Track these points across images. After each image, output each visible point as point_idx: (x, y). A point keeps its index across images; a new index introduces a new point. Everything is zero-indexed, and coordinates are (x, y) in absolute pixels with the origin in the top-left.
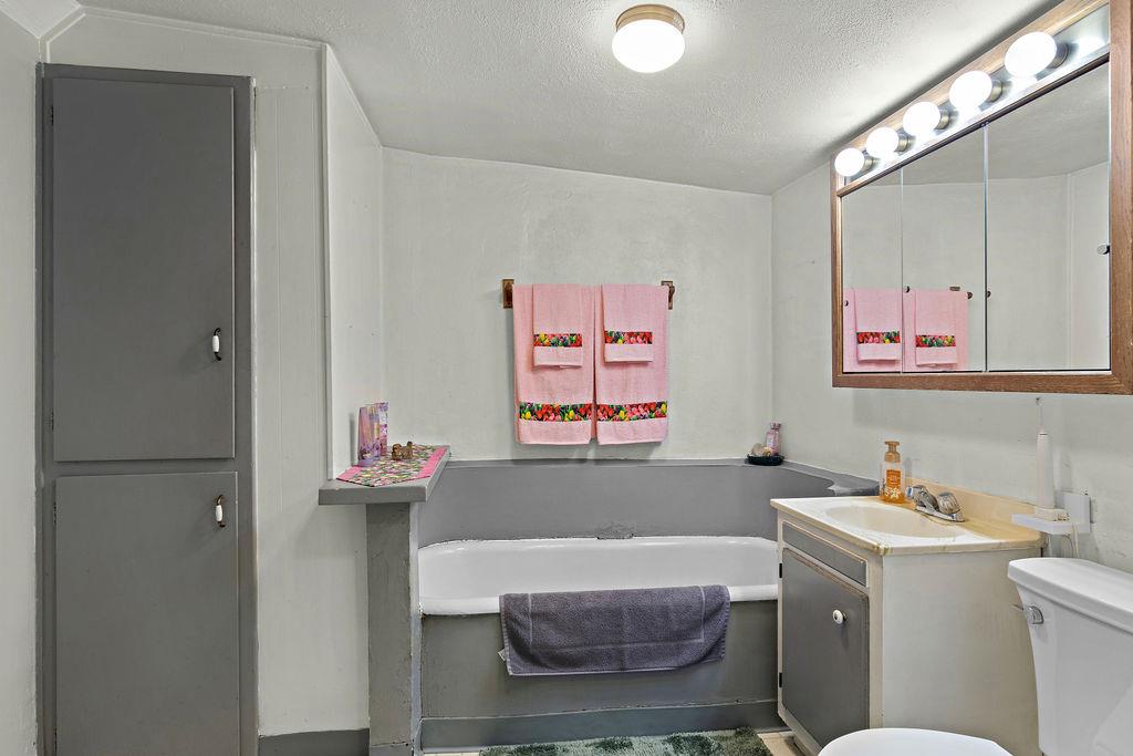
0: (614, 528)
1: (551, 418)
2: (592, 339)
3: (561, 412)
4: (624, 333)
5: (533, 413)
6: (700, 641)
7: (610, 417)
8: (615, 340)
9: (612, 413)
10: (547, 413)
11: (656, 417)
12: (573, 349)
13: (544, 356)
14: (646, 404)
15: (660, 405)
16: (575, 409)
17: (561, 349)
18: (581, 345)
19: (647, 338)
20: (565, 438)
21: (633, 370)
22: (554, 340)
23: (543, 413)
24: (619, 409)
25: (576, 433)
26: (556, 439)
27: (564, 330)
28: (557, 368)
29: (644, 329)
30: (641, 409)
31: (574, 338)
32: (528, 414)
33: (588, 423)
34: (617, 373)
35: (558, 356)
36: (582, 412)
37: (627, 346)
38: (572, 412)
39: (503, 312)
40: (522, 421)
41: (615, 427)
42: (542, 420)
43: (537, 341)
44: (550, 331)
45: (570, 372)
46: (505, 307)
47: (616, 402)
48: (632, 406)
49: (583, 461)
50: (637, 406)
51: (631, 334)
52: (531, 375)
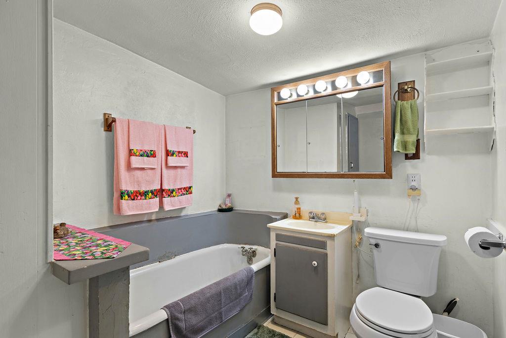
0: (167, 255)
1: (139, 198)
2: (161, 154)
3: (144, 194)
4: (176, 151)
5: (129, 196)
6: (246, 294)
7: (169, 196)
8: (172, 155)
9: (170, 193)
10: (136, 195)
11: (189, 194)
12: (152, 159)
13: (136, 162)
14: (184, 188)
15: (190, 188)
16: (152, 192)
17: (146, 158)
18: (155, 157)
19: (186, 154)
20: (146, 209)
21: (179, 170)
22: (142, 153)
23: (134, 196)
24: (173, 191)
25: (151, 206)
26: (141, 210)
27: (147, 148)
28: (143, 169)
29: (184, 150)
30: (183, 190)
31: (152, 153)
32: (127, 197)
33: (157, 199)
34: (172, 172)
35: (144, 163)
36: (155, 193)
37: (178, 158)
38: (150, 194)
39: (103, 133)
40: (123, 201)
41: (171, 201)
42: (134, 200)
43: (131, 153)
44: (139, 148)
45: (150, 172)
46: (105, 131)
47: (171, 188)
48: (179, 189)
49: (150, 221)
50: (181, 189)
51: (179, 152)
52: (127, 173)
